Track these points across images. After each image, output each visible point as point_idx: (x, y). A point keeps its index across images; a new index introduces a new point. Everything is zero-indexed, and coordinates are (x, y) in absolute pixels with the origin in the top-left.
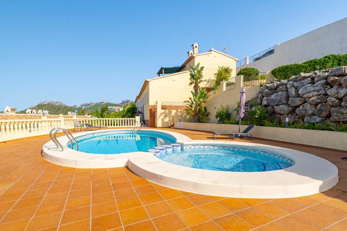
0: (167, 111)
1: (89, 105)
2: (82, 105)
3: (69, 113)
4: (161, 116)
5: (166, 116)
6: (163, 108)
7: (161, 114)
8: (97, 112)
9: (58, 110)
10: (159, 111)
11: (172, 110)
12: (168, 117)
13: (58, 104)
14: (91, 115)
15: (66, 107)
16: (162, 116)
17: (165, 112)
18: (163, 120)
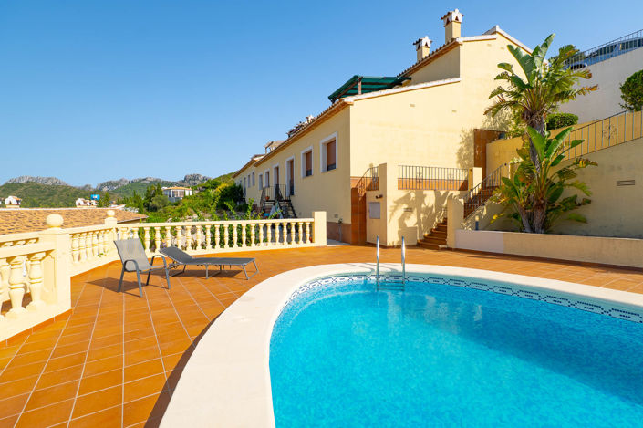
0: (413, 195)
1: (116, 184)
2: (103, 185)
3: (80, 201)
4: (396, 208)
5: (409, 210)
6: (403, 184)
7: (399, 202)
8: (136, 199)
9: (49, 195)
10: (393, 193)
11: (425, 192)
12: (415, 211)
13: (49, 183)
14: (123, 206)
15: (67, 189)
16: (400, 211)
17: (408, 196)
18: (401, 222)
